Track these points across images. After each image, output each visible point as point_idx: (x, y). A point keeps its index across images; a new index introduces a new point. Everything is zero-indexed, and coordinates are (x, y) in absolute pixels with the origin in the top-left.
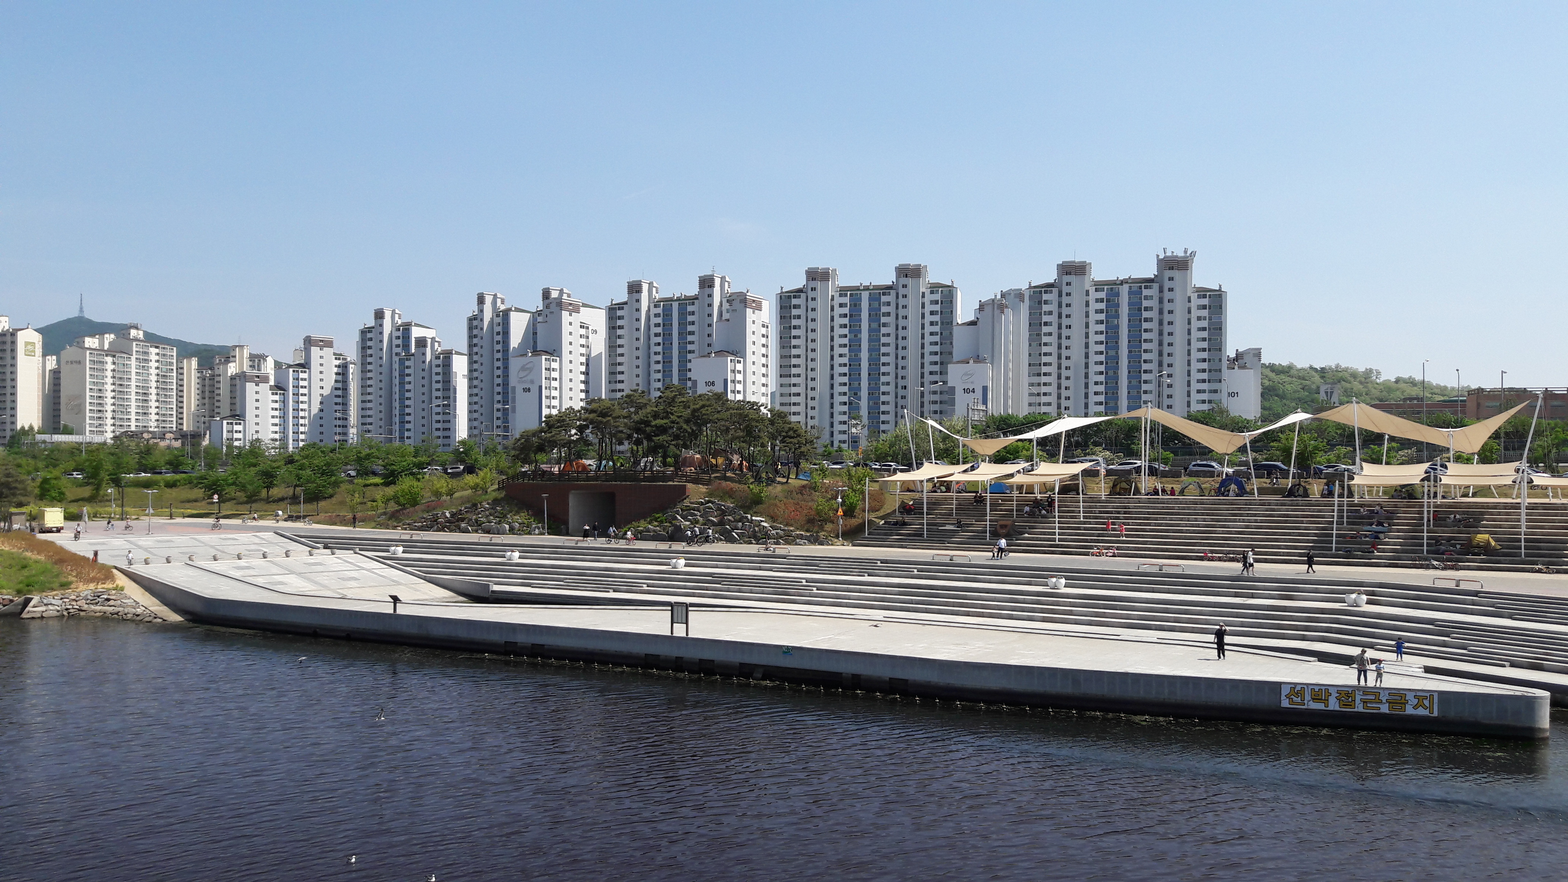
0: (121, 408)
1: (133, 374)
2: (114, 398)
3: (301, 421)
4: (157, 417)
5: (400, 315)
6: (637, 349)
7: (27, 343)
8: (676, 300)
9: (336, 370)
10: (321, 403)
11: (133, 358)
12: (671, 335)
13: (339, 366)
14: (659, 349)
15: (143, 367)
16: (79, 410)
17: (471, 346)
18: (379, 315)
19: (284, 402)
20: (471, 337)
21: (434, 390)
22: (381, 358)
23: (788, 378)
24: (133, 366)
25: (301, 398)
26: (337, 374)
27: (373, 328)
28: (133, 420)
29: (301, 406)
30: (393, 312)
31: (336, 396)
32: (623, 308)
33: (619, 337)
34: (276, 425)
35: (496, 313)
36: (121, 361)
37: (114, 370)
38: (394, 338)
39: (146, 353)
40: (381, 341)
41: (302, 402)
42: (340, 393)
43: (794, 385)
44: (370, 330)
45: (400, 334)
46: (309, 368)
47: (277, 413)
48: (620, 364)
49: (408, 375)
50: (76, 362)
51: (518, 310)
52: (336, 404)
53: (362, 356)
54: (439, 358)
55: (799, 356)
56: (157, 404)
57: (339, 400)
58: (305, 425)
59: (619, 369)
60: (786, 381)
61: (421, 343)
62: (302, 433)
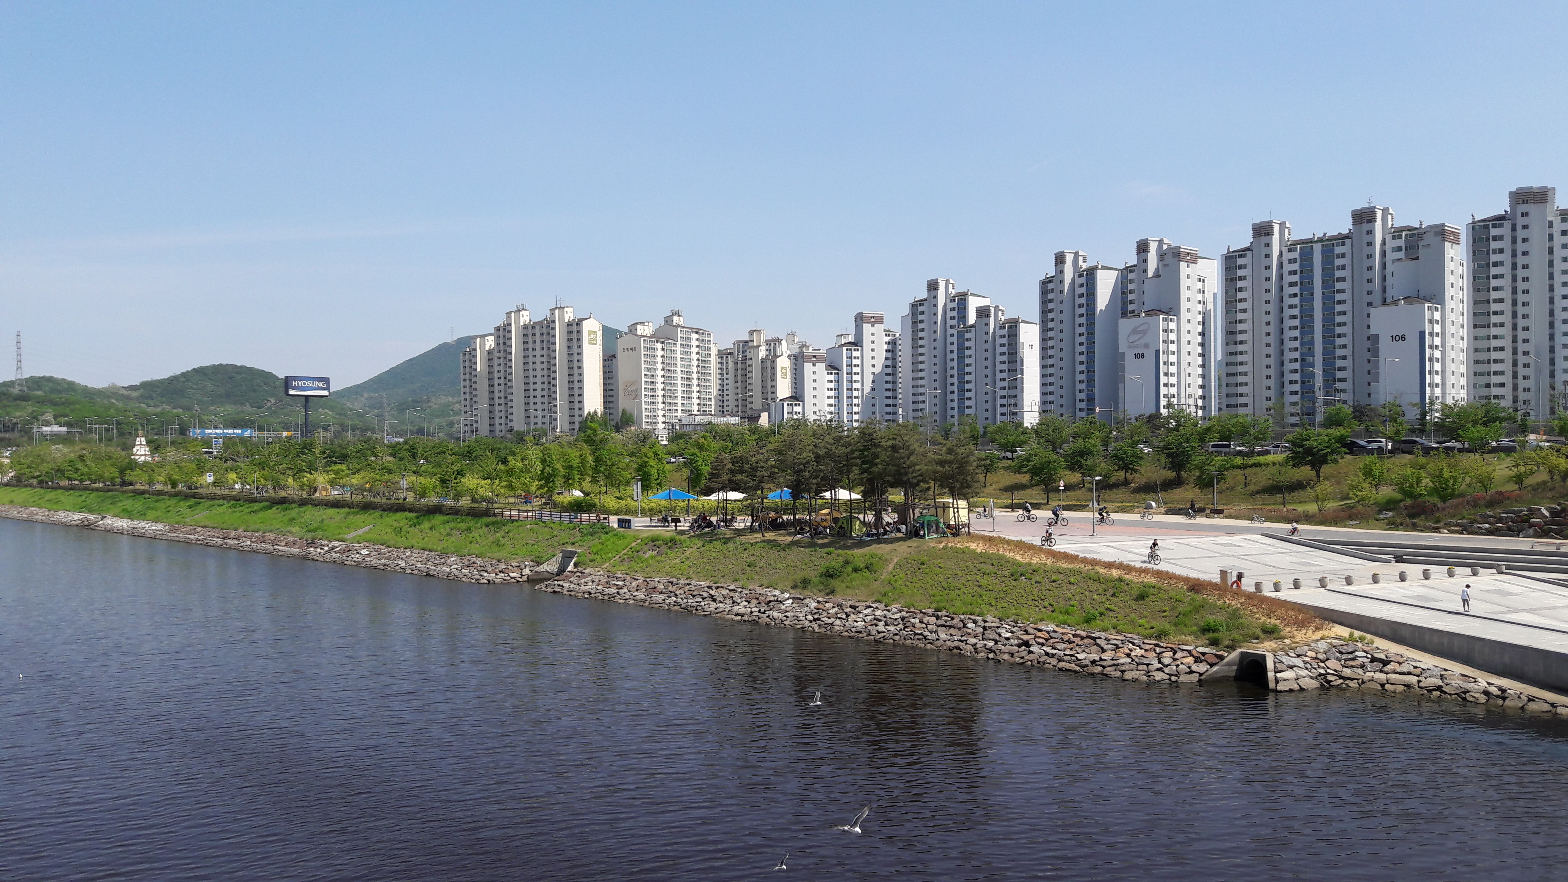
0: (669, 394)
1: (679, 359)
2: (663, 383)
3: (855, 401)
4: (698, 401)
5: (953, 285)
6: (1268, 302)
7: (590, 332)
8: (1317, 242)
9: (886, 347)
10: (873, 382)
11: (678, 343)
12: (1311, 283)
13: (889, 343)
14: (1296, 301)
15: (687, 352)
16: (635, 395)
17: (1044, 312)
18: (933, 286)
19: (838, 381)
20: (1044, 302)
21: (997, 363)
22: (935, 332)
23: (1487, 329)
24: (679, 352)
25: (855, 378)
26: (887, 351)
27: (926, 300)
28: (679, 404)
29: (855, 386)
30: (947, 282)
31: (887, 374)
32: (1245, 256)
33: (1241, 290)
34: (831, 405)
35: (1079, 273)
36: (668, 347)
37: (663, 356)
38: (948, 310)
39: (689, 339)
40: (935, 314)
41: (855, 382)
42: (889, 370)
43: (1496, 337)
44: (922, 302)
45: (955, 305)
46: (862, 346)
47: (832, 393)
48: (1241, 321)
49: (968, 348)
50: (632, 349)
51: (1104, 268)
52: (887, 382)
53: (913, 331)
54: (1004, 328)
55: (1501, 301)
56: (698, 389)
57: (889, 378)
58: (858, 405)
59: (1240, 327)
60: (1483, 332)
61: (983, 313)
62: (855, 413)
